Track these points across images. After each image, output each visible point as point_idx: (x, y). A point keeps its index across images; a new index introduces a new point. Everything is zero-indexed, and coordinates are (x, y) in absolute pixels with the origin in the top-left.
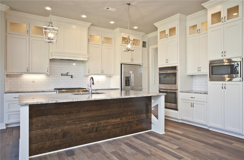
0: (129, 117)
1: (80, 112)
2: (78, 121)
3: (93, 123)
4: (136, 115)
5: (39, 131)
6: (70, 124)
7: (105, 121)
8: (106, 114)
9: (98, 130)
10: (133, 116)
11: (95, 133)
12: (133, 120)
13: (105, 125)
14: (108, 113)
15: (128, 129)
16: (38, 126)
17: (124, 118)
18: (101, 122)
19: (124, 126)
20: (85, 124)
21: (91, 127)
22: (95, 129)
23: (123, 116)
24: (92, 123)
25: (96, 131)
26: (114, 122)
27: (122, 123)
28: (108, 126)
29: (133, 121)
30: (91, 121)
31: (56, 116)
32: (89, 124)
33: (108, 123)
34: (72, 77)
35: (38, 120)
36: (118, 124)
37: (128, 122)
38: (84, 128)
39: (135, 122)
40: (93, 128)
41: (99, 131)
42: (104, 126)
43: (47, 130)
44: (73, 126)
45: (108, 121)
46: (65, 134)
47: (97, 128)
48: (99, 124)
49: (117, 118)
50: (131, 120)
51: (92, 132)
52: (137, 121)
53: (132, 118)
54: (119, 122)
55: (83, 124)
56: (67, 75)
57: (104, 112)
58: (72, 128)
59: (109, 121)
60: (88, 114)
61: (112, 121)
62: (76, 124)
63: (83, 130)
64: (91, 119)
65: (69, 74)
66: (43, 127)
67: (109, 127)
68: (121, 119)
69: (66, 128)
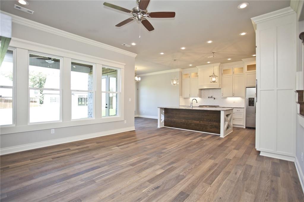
0: (205, 122)
3: (185, 120)
7: (191, 121)
12: (207, 124)
13: (191, 122)
15: (204, 129)
18: (189, 121)
19: (202, 126)
23: (201, 120)
25: (187, 125)
27: (200, 124)
29: (208, 125)
32: (183, 120)
34: (215, 99)
36: (198, 124)
37: (204, 125)
38: (181, 121)
40: (185, 123)
43: (169, 119)
44: (177, 120)
49: (197, 121)
52: (211, 126)
53: (207, 123)
55: (181, 120)
56: (212, 97)
59: (193, 121)
61: (195, 122)
63: (181, 122)
64: (184, 118)
65: (213, 97)
67: (193, 124)
68: (200, 122)
69: (175, 119)
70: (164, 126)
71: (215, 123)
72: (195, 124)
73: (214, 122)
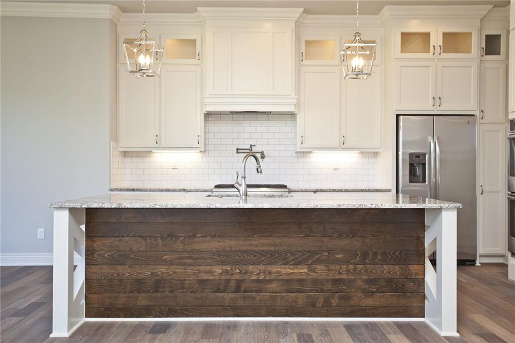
0: (338, 267)
1: (195, 236)
2: (190, 258)
3: (228, 268)
4: (363, 262)
5: (106, 269)
6: (170, 263)
7: (262, 267)
8: (265, 248)
9: (243, 289)
10: (351, 267)
11: (233, 295)
12: (351, 277)
13: (262, 277)
14: (272, 248)
15: (335, 302)
16: (103, 256)
17: (320, 268)
18: (251, 268)
19: (322, 291)
20: (208, 268)
21: (223, 277)
22: (233, 284)
23: (319, 261)
24: (225, 267)
26: (288, 274)
27: (315, 281)
28: (271, 281)
29: (353, 280)
30: (223, 263)
31: (140, 240)
32: (218, 270)
33: (270, 273)
35: (104, 244)
36: (302, 280)
37: (336, 282)
38: (205, 277)
39: (360, 283)
40: (228, 281)
41: (245, 292)
42: (257, 281)
43: (120, 268)
44: (179, 269)
45: (270, 268)
46: (158, 285)
47: (239, 283)
48: (246, 272)
49: (297, 263)
50: (345, 277)
51: (225, 291)
52: (368, 281)
53: (348, 271)
54: (305, 277)
55: (202, 268)
57: (259, 243)
58: (175, 272)
59: (274, 269)
60: (216, 245)
61: (284, 271)
62: (184, 264)
63: (202, 282)
64: (223, 257)
66: (114, 262)
67: (274, 286)
68: (312, 270)
69: (162, 270)
70: (88, 315)
71: (388, 270)
72: (288, 281)
73: (384, 261)
